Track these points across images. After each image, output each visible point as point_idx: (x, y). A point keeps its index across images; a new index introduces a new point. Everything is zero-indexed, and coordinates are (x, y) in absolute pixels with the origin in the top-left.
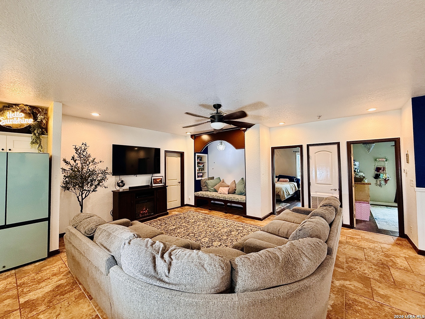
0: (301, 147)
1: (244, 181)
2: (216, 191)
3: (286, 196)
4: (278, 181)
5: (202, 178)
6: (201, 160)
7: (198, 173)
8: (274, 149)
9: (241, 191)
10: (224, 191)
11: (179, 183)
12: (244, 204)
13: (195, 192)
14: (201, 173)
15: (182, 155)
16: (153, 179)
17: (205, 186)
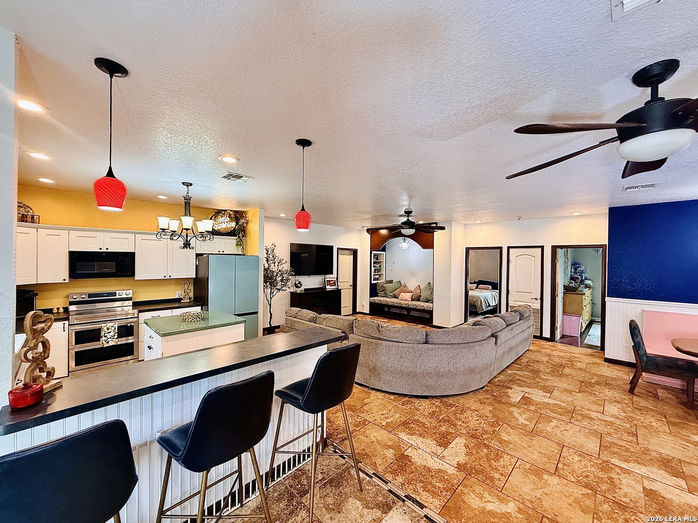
0: (501, 248)
1: (430, 287)
2: (395, 297)
3: (484, 308)
4: (476, 288)
5: (378, 281)
6: (377, 259)
7: (374, 275)
8: (469, 250)
9: (427, 298)
10: (407, 298)
11: (351, 286)
12: (430, 313)
13: (370, 297)
14: (378, 275)
15: (355, 253)
16: (327, 281)
17: (382, 291)
